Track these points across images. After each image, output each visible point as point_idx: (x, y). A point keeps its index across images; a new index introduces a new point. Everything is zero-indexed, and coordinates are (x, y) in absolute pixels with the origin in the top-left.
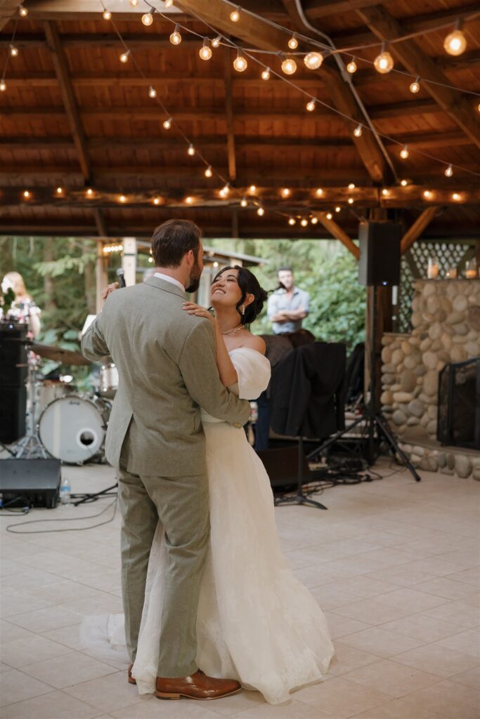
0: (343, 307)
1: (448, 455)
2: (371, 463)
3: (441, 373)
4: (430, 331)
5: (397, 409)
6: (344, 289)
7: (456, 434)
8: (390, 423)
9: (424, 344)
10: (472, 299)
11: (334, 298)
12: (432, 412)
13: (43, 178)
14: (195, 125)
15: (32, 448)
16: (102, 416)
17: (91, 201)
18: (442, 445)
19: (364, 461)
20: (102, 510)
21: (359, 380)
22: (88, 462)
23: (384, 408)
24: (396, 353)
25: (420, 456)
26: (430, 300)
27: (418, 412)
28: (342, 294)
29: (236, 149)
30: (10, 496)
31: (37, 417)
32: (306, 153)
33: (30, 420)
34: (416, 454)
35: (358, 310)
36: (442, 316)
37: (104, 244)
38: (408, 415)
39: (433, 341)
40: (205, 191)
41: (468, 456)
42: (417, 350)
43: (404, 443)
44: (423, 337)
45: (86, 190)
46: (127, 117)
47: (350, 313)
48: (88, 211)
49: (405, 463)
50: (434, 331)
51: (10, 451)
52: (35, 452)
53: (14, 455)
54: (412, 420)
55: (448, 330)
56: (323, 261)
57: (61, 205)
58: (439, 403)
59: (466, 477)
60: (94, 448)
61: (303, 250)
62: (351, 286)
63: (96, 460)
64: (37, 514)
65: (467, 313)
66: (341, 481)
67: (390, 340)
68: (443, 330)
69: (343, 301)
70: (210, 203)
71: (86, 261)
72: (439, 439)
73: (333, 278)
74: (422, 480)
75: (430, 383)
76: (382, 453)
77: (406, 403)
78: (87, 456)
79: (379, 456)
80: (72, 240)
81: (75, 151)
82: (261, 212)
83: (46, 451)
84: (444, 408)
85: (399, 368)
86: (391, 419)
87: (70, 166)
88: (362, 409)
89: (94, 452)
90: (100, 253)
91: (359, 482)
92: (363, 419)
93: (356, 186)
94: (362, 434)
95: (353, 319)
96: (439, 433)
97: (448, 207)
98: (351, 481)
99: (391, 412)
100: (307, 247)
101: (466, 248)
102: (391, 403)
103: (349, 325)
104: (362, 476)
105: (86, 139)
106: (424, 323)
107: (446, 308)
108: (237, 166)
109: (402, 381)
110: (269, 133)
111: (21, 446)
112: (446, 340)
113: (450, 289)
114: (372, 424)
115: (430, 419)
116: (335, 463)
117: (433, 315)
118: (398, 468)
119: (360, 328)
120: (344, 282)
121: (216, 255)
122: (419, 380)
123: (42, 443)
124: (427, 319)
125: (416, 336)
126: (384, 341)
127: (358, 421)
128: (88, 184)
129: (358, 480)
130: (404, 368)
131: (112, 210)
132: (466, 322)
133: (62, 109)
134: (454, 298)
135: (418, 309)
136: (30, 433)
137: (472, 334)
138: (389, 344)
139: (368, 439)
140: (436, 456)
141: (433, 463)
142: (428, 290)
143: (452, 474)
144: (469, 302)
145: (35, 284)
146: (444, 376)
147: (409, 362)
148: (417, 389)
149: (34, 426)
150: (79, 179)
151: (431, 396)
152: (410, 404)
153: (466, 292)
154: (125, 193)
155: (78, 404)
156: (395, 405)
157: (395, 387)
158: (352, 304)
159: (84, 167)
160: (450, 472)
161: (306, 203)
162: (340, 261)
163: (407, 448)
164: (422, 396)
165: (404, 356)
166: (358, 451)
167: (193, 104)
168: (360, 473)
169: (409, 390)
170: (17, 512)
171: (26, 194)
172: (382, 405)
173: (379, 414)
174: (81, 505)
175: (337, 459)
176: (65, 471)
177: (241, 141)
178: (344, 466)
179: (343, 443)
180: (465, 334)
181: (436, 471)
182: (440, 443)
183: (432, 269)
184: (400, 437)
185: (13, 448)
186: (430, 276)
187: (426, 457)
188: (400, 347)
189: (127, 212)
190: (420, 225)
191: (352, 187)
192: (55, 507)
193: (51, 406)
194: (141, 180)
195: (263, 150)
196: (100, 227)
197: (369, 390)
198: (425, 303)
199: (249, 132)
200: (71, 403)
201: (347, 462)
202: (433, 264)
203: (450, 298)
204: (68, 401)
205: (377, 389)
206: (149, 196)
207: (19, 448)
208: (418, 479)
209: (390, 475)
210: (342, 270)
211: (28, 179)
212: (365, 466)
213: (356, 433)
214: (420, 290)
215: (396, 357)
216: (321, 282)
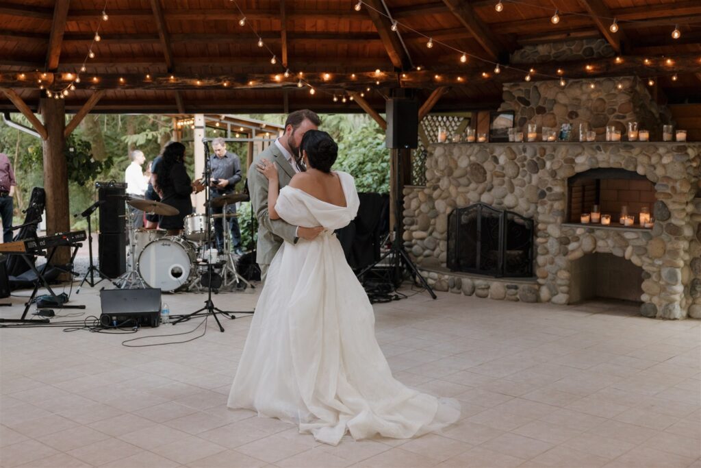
0: (369, 166)
1: (456, 278)
2: (397, 286)
3: (449, 216)
4: (440, 184)
5: (416, 244)
6: (369, 152)
7: (462, 262)
8: (410, 254)
9: (436, 194)
10: (472, 158)
11: (361, 159)
12: (443, 246)
13: (134, 67)
14: (255, 24)
15: (133, 281)
16: (188, 254)
17: (174, 85)
18: (451, 271)
19: (392, 285)
20: (195, 328)
21: (385, 222)
22: (178, 291)
23: (405, 244)
24: (414, 202)
25: (435, 280)
26: (440, 160)
27: (432, 246)
28: (368, 156)
29: (288, 42)
30: (122, 318)
31: (136, 256)
32: (343, 45)
33: (129, 259)
34: (432, 278)
35: (380, 168)
36: (450, 172)
37: (178, 119)
38: (424, 249)
39: (443, 191)
40: (263, 76)
41: (471, 279)
42: (430, 198)
43: (422, 270)
44: (435, 188)
45: (170, 77)
46: (201, 17)
47: (374, 171)
48: (168, 92)
49: (423, 285)
50: (444, 183)
51: (115, 284)
52: (135, 284)
53: (119, 286)
54: (427, 252)
55: (454, 182)
56: (351, 132)
57: (149, 88)
58: (448, 239)
59: (470, 295)
60: (183, 279)
61: (335, 122)
62: (374, 150)
63: (185, 289)
64: (144, 332)
65: (469, 169)
66: (376, 300)
67: (409, 191)
68: (450, 182)
69: (368, 161)
70: (268, 85)
71: (163, 134)
72: (448, 266)
73: (359, 144)
74: (438, 298)
75: (441, 224)
76: (404, 278)
77: (422, 239)
78: (176, 286)
79: (403, 281)
80: (151, 116)
81: (159, 46)
82: (312, 92)
83: (145, 283)
84: (452, 243)
85: (417, 212)
86: (411, 252)
87: (156, 57)
88: (390, 245)
89: (183, 283)
90: (174, 127)
91: (390, 300)
92: (391, 252)
93: (381, 71)
94: (390, 264)
95: (376, 175)
96: (448, 261)
97: (453, 86)
98: (384, 300)
99: (411, 246)
100: (338, 120)
101: (461, 119)
102: (410, 240)
103: (373, 180)
104: (392, 296)
105: (169, 35)
106: (436, 177)
107: (453, 165)
108: (288, 56)
109: (419, 222)
110: (314, 30)
111: (124, 279)
112: (452, 190)
113: (456, 151)
114: (398, 256)
115: (441, 251)
116: (369, 286)
117: (443, 171)
118: (419, 290)
119: (382, 181)
120: (368, 147)
121: (267, 126)
122: (432, 221)
123: (141, 277)
124: (438, 174)
125: (429, 188)
126: (404, 192)
127: (387, 254)
128: (171, 71)
129: (389, 299)
130: (421, 212)
131: (188, 92)
132: (468, 176)
133: (150, 12)
134: (459, 157)
135: (431, 167)
136: (130, 269)
137: (473, 186)
138: (408, 194)
139: (395, 267)
140: (447, 279)
141: (445, 285)
142: (438, 152)
143: (460, 293)
144: (470, 161)
145: (120, 152)
146: (451, 218)
147: (424, 208)
148: (430, 229)
149: (134, 263)
150: (163, 67)
151: (442, 233)
152: (426, 240)
153: (468, 153)
154: (200, 79)
155: (169, 245)
156: (413, 241)
157: (413, 227)
158: (375, 164)
159: (167, 57)
160: (459, 291)
161: (342, 85)
162: (364, 130)
163: (425, 274)
164: (435, 234)
165: (420, 203)
166: (387, 277)
167: (254, 6)
168: (389, 294)
169: (425, 230)
170: (129, 330)
171: (121, 80)
172: (404, 241)
173: (402, 248)
174: (178, 324)
175: (371, 284)
176: (164, 298)
177: (291, 36)
178: (377, 289)
179: (376, 271)
180: (468, 185)
181: (447, 291)
182: (450, 270)
183: (441, 136)
184: (418, 265)
185: (117, 281)
186: (439, 141)
187: (439, 280)
188: (417, 196)
189: (200, 93)
190: (431, 101)
191: (378, 72)
192: (158, 326)
193: (147, 248)
194: (211, 68)
195: (308, 44)
196: (179, 106)
197: (394, 230)
198: (436, 162)
199: (297, 29)
200: (163, 245)
201: (379, 285)
202: (442, 132)
203: (456, 158)
204: (161, 243)
205: (400, 229)
206: (220, 81)
207: (123, 281)
208: (435, 297)
209: (413, 295)
210: (366, 137)
211: (121, 67)
212: (393, 289)
213: (386, 263)
214: (433, 152)
215: (414, 204)
216: (350, 146)
